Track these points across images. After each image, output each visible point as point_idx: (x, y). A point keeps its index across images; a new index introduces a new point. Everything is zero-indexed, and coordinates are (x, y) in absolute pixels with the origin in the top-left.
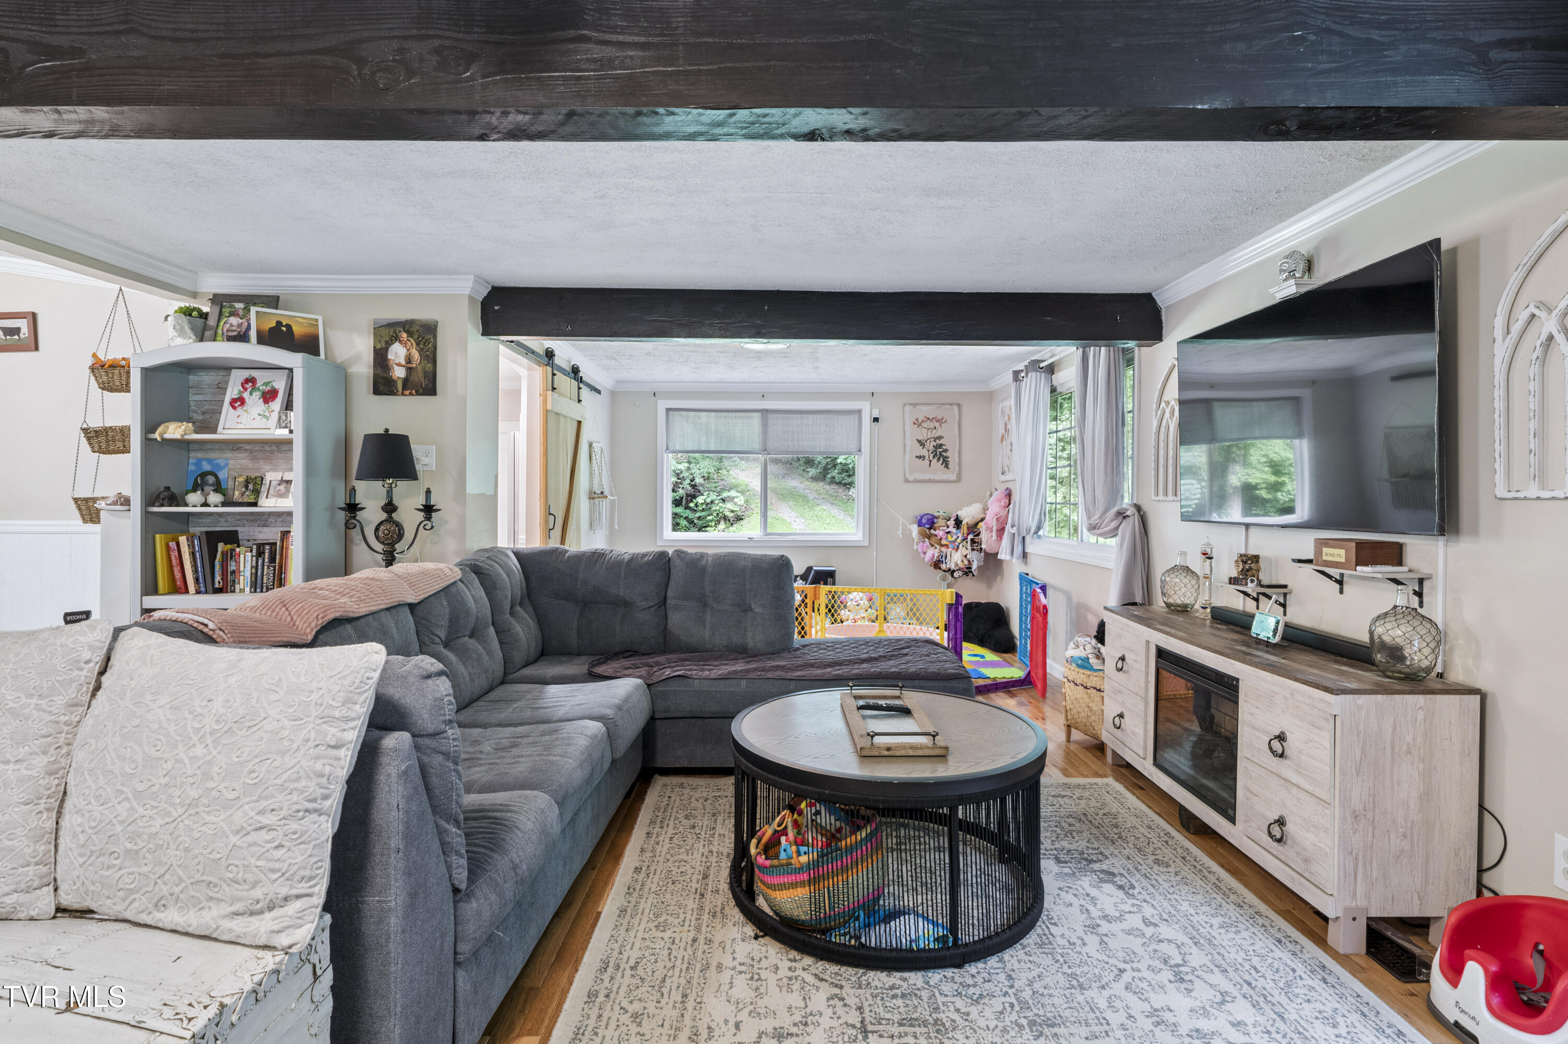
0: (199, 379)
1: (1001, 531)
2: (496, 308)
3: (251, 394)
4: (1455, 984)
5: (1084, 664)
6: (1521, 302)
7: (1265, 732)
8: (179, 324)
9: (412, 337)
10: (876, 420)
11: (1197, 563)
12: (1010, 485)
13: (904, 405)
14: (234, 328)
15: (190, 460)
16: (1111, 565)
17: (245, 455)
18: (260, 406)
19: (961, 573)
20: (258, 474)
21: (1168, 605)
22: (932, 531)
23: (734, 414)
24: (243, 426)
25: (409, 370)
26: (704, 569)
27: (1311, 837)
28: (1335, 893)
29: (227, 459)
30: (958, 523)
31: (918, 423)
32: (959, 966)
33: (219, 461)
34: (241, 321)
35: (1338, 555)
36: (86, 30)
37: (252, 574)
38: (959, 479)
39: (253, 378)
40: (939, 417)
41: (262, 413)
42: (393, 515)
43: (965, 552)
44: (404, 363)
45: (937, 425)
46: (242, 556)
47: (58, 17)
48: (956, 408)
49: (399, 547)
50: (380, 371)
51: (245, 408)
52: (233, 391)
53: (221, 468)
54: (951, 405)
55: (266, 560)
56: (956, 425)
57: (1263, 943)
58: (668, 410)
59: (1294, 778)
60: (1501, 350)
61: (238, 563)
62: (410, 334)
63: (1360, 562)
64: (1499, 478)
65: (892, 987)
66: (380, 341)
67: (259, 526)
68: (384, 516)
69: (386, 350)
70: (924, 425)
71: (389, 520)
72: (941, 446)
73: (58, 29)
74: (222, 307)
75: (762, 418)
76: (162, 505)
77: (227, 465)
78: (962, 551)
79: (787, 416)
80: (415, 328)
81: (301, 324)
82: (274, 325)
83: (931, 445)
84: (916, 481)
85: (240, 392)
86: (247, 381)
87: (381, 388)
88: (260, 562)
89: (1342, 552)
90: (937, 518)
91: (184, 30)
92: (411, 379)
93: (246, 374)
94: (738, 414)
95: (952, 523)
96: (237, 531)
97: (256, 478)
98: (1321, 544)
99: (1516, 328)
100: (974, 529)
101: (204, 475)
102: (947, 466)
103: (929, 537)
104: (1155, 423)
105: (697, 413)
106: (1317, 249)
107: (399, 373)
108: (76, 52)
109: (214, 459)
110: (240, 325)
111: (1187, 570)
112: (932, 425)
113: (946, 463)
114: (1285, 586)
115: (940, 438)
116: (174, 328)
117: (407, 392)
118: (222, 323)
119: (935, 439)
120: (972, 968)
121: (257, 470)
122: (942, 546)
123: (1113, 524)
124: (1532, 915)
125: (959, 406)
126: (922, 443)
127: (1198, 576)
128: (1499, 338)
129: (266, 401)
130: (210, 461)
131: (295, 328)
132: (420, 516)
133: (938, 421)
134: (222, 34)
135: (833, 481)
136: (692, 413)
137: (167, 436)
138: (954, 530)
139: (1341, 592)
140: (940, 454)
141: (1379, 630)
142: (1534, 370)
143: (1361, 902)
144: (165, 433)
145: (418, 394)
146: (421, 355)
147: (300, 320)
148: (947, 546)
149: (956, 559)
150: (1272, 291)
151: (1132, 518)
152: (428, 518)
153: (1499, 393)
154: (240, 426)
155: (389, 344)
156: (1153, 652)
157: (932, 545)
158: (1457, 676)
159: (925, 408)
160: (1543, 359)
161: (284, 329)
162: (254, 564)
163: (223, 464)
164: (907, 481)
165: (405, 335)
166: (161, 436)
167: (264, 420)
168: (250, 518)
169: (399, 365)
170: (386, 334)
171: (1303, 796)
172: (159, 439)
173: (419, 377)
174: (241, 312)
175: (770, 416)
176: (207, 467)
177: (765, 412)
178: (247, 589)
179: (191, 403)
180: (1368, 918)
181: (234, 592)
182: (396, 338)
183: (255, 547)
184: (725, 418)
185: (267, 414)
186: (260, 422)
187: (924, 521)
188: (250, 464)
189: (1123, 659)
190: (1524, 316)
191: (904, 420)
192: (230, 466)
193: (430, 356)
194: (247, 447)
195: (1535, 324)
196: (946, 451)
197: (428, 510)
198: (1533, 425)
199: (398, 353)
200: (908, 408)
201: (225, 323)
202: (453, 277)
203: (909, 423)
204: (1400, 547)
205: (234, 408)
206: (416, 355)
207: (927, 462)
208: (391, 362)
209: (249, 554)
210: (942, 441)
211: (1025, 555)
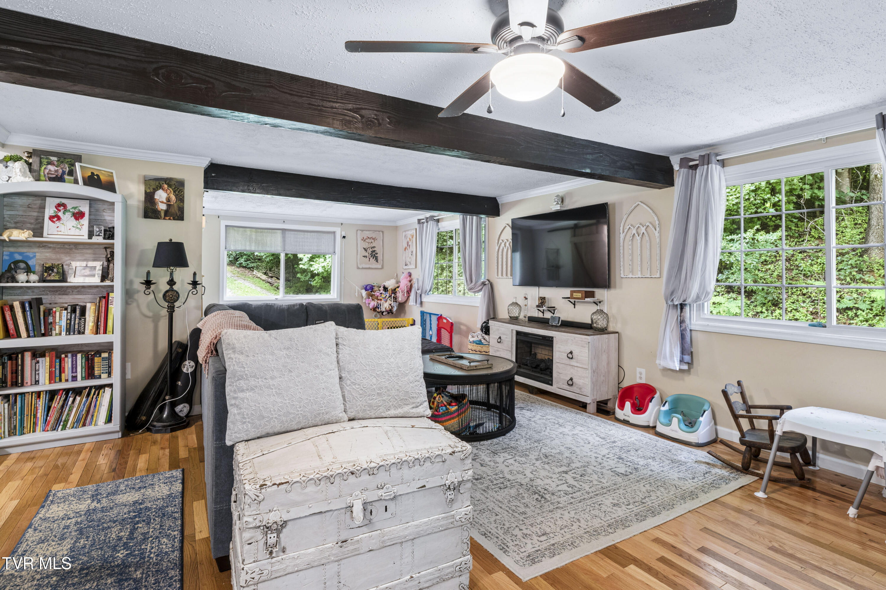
0: (13, 200)
1: (409, 291)
2: (213, 175)
3: (64, 213)
4: (622, 410)
5: (479, 343)
6: (627, 224)
7: (565, 353)
8: (24, 168)
9: (171, 187)
10: (344, 237)
11: (521, 302)
12: (411, 271)
13: (357, 230)
14: (53, 173)
15: (4, 253)
16: (478, 305)
17: (49, 250)
18: (73, 222)
19: (386, 313)
20: (59, 263)
21: (510, 317)
22: (373, 293)
23: (266, 230)
24: (62, 234)
25: (169, 206)
26: (326, 311)
27: (582, 381)
28: (589, 395)
29: (35, 253)
30: (385, 289)
31: (364, 240)
32: (504, 435)
33: (28, 254)
34: (56, 168)
35: (579, 295)
36: (251, 82)
37: (67, 323)
38: (382, 268)
39: (63, 204)
40: (374, 237)
41: (75, 226)
42: (174, 287)
43: (390, 303)
44: (165, 201)
45: (373, 241)
46: (58, 314)
47: (239, 74)
48: (381, 233)
49: (177, 304)
50: (149, 205)
51: (61, 222)
52: (50, 211)
53: (31, 258)
54: (379, 231)
55: (78, 315)
56: (382, 241)
57: (573, 415)
58: (226, 226)
59: (575, 364)
60: (622, 236)
61: (54, 317)
62: (170, 186)
63: (586, 297)
64: (622, 272)
65: (491, 443)
66: (149, 188)
67: (59, 294)
68: (168, 287)
69: (154, 193)
70: (367, 241)
71: (171, 290)
72: (374, 251)
73: (239, 79)
74: (41, 158)
75: (282, 233)
76: (8, 282)
77: (35, 256)
78: (389, 302)
79: (296, 233)
80: (173, 183)
81: (104, 175)
82: (90, 174)
83: (370, 251)
84: (363, 268)
85: (55, 212)
86: (59, 205)
87: (150, 214)
88: (73, 316)
89: (580, 294)
90: (374, 286)
91: (294, 91)
92: (170, 210)
93: (58, 201)
94: (268, 231)
95: (382, 288)
96: (41, 298)
97: (58, 265)
98: (572, 292)
99: (626, 231)
100: (394, 291)
101: (16, 262)
102: (377, 261)
103: (372, 296)
104: (497, 248)
105: (244, 229)
106: (564, 195)
107: (162, 207)
108: (245, 90)
109: (24, 253)
110: (56, 171)
111: (517, 304)
112: (370, 241)
113: (377, 260)
114: (554, 307)
115: (374, 247)
116: (20, 170)
117: (168, 218)
118: (43, 168)
119: (372, 248)
120: (508, 435)
121: (59, 260)
122: (378, 300)
123: (480, 288)
124: (635, 389)
125: (383, 232)
126: (366, 250)
127: (520, 306)
128: (621, 233)
129: (77, 219)
130: (20, 254)
131: (101, 177)
132: (190, 287)
133: (373, 239)
134: (309, 96)
135: (241, 265)
136: (241, 229)
137: (12, 238)
138: (384, 292)
139: (575, 307)
140: (374, 255)
141: (595, 317)
142: (630, 243)
143: (595, 397)
144: (11, 236)
145: (174, 219)
146: (176, 198)
147: (103, 172)
148: (381, 300)
149: (385, 306)
150: (551, 207)
151: (487, 285)
152: (195, 288)
153: (621, 248)
154: (60, 233)
155: (155, 190)
156: (515, 333)
157: (373, 300)
158: (611, 329)
159: (368, 232)
160: (632, 240)
161: (96, 177)
162: (69, 317)
163: (31, 256)
164: (358, 268)
165: (166, 186)
166: (8, 237)
167: (78, 230)
168: (52, 290)
169: (162, 202)
170: (154, 184)
171: (579, 369)
172: (7, 240)
173: (175, 210)
174: (56, 163)
175: (287, 232)
176: (18, 257)
177: (284, 230)
178: (64, 333)
179: (5, 216)
180: (597, 402)
181: (51, 335)
182: (160, 187)
183: (69, 307)
184: (261, 232)
185: (79, 226)
186: (74, 231)
187: (368, 288)
188: (53, 256)
189: (500, 338)
190: (628, 227)
191: (357, 238)
192: (37, 257)
193: (181, 199)
194: (51, 245)
195: (630, 230)
196: (377, 254)
197: (195, 284)
198: (630, 258)
199: (161, 196)
200: (359, 232)
201: (45, 168)
202: (197, 157)
203: (359, 240)
204: (593, 292)
205: (53, 222)
206: (173, 198)
207: (368, 259)
208: (157, 200)
209: (65, 313)
210: (375, 249)
211: (421, 303)
